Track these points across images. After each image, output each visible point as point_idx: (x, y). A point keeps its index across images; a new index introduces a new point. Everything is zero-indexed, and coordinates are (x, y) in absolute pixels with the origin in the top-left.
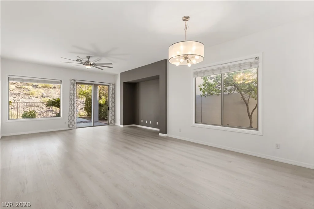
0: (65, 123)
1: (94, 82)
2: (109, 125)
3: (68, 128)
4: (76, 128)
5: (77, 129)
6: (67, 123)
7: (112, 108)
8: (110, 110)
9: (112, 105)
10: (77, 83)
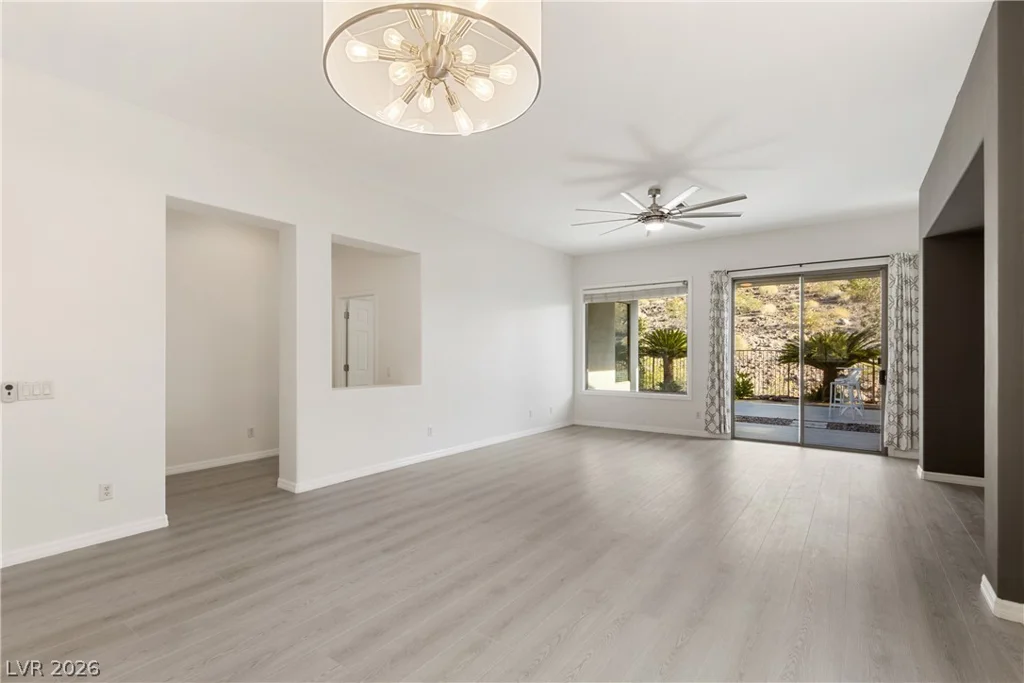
0: (698, 415)
1: (801, 265)
2: (884, 453)
3: (706, 434)
4: (734, 438)
5: (736, 442)
6: (703, 416)
7: (899, 376)
8: (888, 384)
9: (899, 359)
10: (734, 281)
